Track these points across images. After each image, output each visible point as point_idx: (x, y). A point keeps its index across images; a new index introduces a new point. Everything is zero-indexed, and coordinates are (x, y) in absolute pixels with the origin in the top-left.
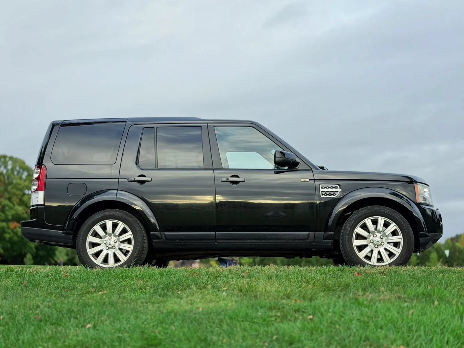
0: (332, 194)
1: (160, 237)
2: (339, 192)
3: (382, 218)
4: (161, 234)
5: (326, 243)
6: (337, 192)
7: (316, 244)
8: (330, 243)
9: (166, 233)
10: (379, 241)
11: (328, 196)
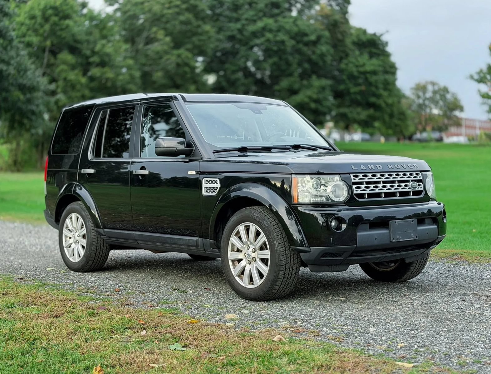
0: (214, 191)
1: (103, 234)
2: (219, 188)
3: (253, 225)
4: (104, 231)
5: (214, 252)
6: (217, 188)
7: (207, 252)
8: (218, 253)
9: (105, 230)
10: (250, 256)
11: (210, 194)
